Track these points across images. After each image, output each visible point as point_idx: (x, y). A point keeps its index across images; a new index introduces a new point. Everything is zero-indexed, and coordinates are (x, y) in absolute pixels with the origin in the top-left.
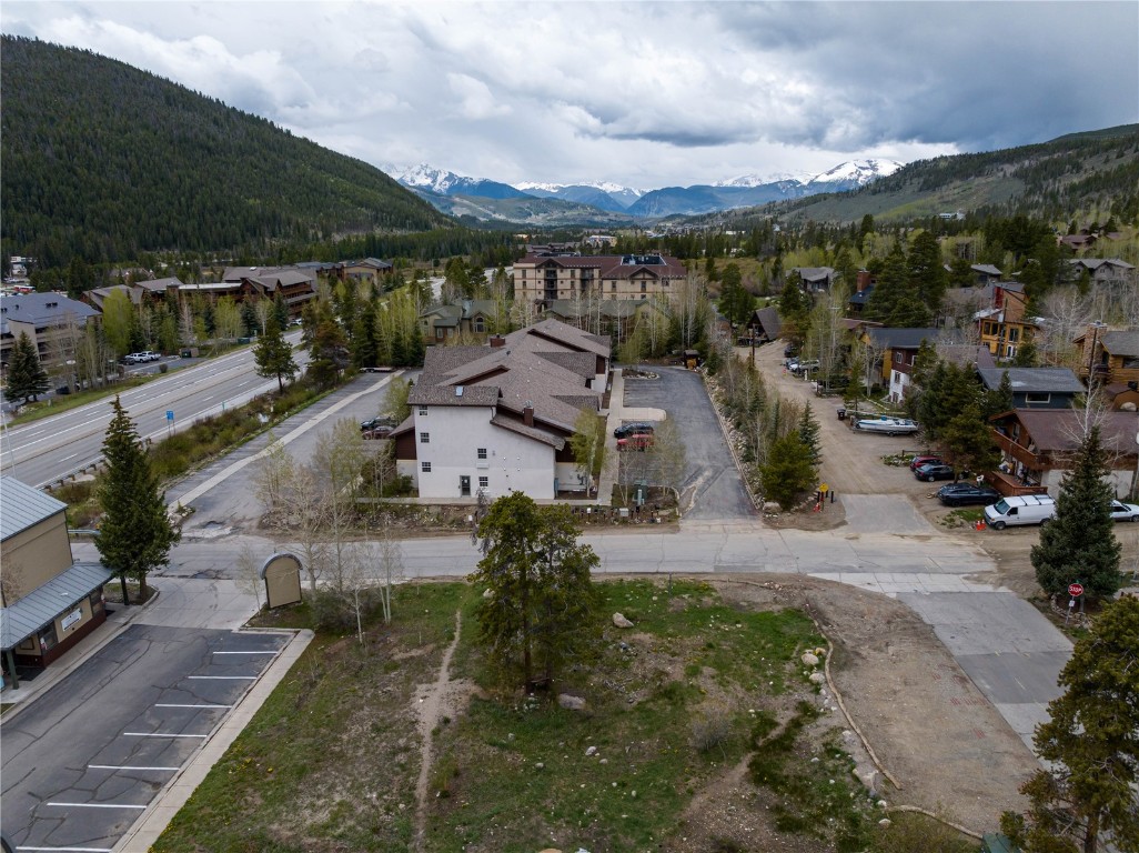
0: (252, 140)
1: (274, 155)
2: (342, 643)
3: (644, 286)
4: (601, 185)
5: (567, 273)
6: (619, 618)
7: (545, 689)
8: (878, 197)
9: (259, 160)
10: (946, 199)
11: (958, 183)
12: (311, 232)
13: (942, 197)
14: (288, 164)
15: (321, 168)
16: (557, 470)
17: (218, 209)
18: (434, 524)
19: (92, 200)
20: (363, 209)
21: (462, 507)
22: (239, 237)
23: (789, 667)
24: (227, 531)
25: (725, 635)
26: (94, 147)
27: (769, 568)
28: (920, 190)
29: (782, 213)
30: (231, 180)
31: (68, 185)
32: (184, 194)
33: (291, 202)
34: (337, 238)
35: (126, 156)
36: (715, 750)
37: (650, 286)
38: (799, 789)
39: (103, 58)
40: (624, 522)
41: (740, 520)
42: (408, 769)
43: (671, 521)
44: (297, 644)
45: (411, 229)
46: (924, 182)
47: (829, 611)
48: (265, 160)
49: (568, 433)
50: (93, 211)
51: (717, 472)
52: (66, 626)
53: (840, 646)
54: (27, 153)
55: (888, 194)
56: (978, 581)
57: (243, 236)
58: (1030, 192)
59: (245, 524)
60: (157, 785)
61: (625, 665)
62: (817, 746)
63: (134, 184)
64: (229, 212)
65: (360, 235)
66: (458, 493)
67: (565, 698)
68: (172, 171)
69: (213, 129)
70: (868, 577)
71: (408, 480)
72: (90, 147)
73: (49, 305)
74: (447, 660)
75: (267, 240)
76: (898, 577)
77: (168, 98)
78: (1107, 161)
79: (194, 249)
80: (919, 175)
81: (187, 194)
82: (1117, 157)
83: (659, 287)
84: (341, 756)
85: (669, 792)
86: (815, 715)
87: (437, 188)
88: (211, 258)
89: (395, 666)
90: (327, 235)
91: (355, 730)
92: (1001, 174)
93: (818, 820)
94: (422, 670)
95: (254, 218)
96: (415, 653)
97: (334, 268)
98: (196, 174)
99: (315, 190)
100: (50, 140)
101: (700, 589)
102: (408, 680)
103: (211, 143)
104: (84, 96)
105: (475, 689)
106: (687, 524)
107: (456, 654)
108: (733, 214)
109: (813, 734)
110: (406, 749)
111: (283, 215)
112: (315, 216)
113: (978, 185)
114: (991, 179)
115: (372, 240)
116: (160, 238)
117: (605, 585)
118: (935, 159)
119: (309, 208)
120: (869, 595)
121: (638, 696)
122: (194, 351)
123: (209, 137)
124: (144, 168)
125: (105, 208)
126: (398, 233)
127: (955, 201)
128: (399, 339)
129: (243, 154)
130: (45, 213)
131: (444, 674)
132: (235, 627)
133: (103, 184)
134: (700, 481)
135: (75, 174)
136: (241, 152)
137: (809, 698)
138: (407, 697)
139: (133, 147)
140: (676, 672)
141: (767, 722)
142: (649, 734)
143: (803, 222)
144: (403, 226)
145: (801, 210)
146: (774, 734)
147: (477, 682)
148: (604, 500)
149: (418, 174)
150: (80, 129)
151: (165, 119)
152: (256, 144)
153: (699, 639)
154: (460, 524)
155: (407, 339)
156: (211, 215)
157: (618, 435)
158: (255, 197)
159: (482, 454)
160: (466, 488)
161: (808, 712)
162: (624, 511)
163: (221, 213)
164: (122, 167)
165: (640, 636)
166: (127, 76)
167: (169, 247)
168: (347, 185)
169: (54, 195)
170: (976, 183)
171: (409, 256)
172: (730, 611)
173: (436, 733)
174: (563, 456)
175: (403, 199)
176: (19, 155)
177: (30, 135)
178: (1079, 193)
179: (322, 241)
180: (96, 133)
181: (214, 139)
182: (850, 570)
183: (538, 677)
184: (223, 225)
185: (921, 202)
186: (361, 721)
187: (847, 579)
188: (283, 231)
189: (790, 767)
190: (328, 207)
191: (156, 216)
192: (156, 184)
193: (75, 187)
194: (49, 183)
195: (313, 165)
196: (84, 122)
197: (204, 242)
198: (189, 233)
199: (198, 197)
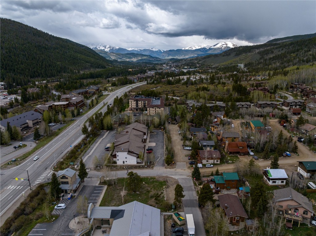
2: (111, 187)
3: (155, 109)
4: (152, 49)
5: (140, 102)
6: (144, 183)
7: (135, 191)
8: (224, 57)
9: (59, 51)
10: (241, 59)
11: (244, 54)
12: (75, 71)
13: (240, 58)
14: (67, 52)
15: (76, 52)
16: (137, 160)
17: (50, 65)
18: (119, 168)
19: (16, 65)
20: (88, 64)
21: (123, 166)
23: (162, 188)
24: (89, 170)
25: (156, 184)
26: (16, 49)
27: (163, 175)
28: (235, 56)
29: (200, 61)
30: (52, 57)
31: (10, 61)
32: (40, 62)
33: (69, 62)
34: (82, 72)
35: (24, 52)
36: (152, 197)
37: (157, 109)
38: (159, 201)
40: (146, 168)
41: (162, 167)
42: (121, 200)
43: (153, 167)
44: (106, 187)
46: (236, 54)
47: (168, 181)
48: (61, 51)
49: (139, 154)
50: (17, 68)
51: (161, 158)
53: (168, 185)
55: (227, 56)
56: (188, 176)
57: (57, 73)
58: (261, 59)
59: (92, 169)
60: (96, 203)
61: (144, 188)
62: (162, 196)
63: (27, 60)
64: (52, 66)
65: (87, 72)
66: (123, 163)
67: (137, 192)
68: (37, 55)
69: (47, 43)
70: (175, 176)
71: (115, 161)
72: (15, 50)
73: (32, 114)
74: (124, 188)
75: (63, 74)
76: (179, 176)
77: (34, 34)
78: (279, 51)
79: (44, 78)
80: (235, 51)
81: (41, 62)
82: (282, 50)
83: (158, 109)
84: (114, 199)
85: (147, 201)
86: (163, 193)
87: (106, 50)
88: (49, 80)
89: (118, 189)
90: (79, 72)
91: (115, 197)
92: (255, 52)
93: (160, 203)
94: (121, 190)
95: (59, 68)
96: (120, 188)
98: (43, 56)
99: (75, 59)
100: (4, 48)
101: (154, 178)
102: (120, 191)
103: (47, 47)
104: (11, 34)
105: (127, 192)
106: (154, 168)
107: (125, 188)
108: (187, 60)
109: (162, 195)
110: (121, 198)
111: (67, 66)
112: (75, 66)
113: (249, 55)
114: (252, 54)
115: (91, 73)
116: (35, 75)
117: (143, 178)
118: (239, 47)
119: (73, 64)
120: (174, 179)
121: (145, 192)
122: (63, 122)
124: (29, 55)
125: (20, 67)
126: (97, 70)
127: (243, 59)
128: (108, 125)
129: (55, 49)
131: (124, 190)
132: (97, 185)
133: (19, 60)
134: (158, 160)
135: (11, 58)
137: (163, 191)
138: (120, 193)
139: (26, 49)
140: (149, 189)
141: (158, 194)
142: (145, 196)
143: (205, 64)
144: (98, 68)
145: (204, 60)
146: (158, 195)
147: (127, 191)
148: (143, 164)
149: (101, 46)
150: (11, 45)
151: (33, 40)
152: (58, 46)
153: (153, 185)
154: (123, 168)
155: (109, 125)
156: (48, 68)
157: (147, 150)
158: (59, 61)
159: (126, 158)
160: (124, 162)
161: (162, 193)
162: (146, 166)
163: (50, 67)
164: (23, 55)
165: (146, 185)
166: (22, 28)
167: (37, 77)
168: (83, 56)
169: (6, 64)
170: (249, 54)
171: (101, 77)
172: (157, 181)
173: (124, 196)
174: (138, 158)
175: (98, 59)
178: (271, 60)
179: (77, 73)
180: (16, 46)
181: (47, 46)
182: (173, 175)
183: (134, 190)
184: (51, 70)
185: (234, 60)
186: (115, 196)
187: (173, 176)
188: (67, 71)
189: (159, 198)
190: (78, 63)
191: (34, 69)
192: (33, 59)
193: (12, 62)
194: (5, 61)
195: (74, 51)
196: (12, 42)
197: (47, 75)
198: (43, 73)
199: (44, 63)
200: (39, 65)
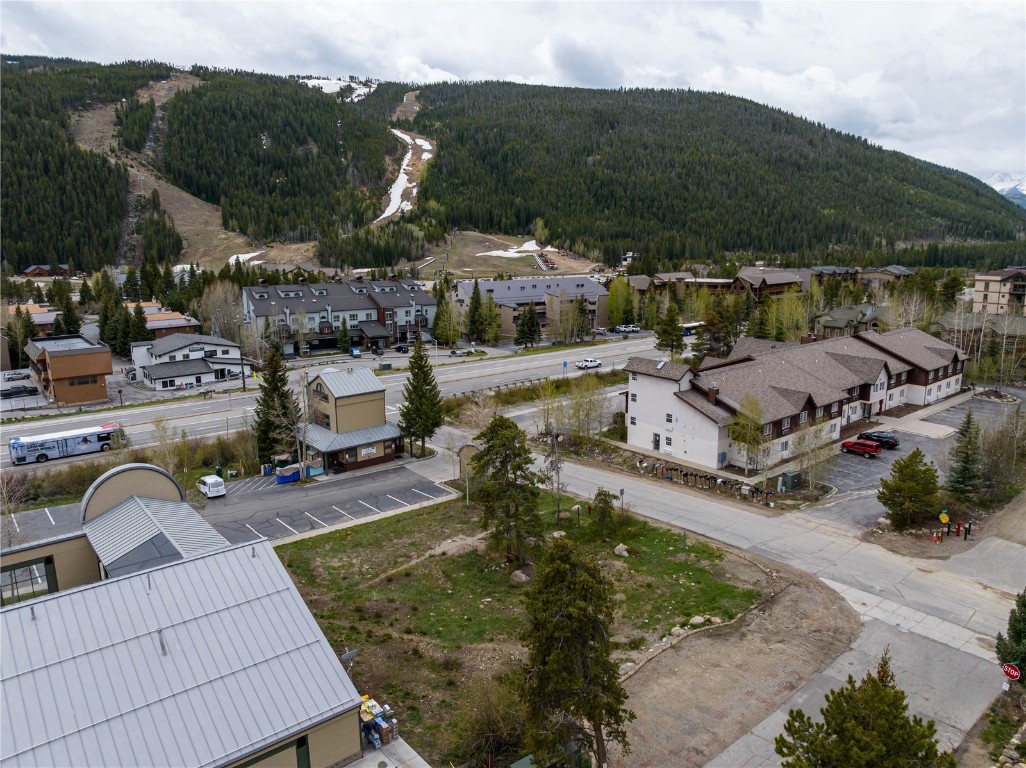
0: (841, 157)
1: (859, 169)
9: (842, 175)
12: (877, 239)
14: (870, 177)
15: (903, 181)
17: (794, 217)
19: (695, 210)
20: (939, 220)
21: (653, 459)
22: (806, 243)
25: (674, 585)
26: (706, 169)
30: (812, 193)
31: (680, 199)
32: (767, 205)
33: (864, 212)
34: (901, 245)
35: (729, 175)
39: (734, 97)
44: (447, 498)
45: (989, 239)
48: (849, 174)
50: (693, 219)
52: (364, 453)
54: (659, 175)
57: (810, 242)
63: (729, 198)
64: (803, 221)
68: (762, 186)
69: (807, 149)
70: (873, 599)
72: (703, 169)
73: (578, 286)
77: (774, 125)
79: (765, 251)
81: (771, 206)
86: (636, 648)
90: (891, 243)
95: (825, 227)
97: (847, 272)
98: (782, 188)
99: (891, 201)
100: (677, 165)
103: (802, 162)
104: (710, 129)
111: (853, 225)
112: (885, 225)
115: (934, 250)
116: (739, 242)
119: (880, 218)
123: (801, 156)
124: (741, 184)
125: (703, 216)
126: (971, 242)
129: (828, 170)
130: (659, 220)
132: (437, 482)
133: (706, 198)
135: (688, 190)
136: (828, 168)
139: (736, 167)
144: (980, 236)
148: (755, 480)
150: (700, 155)
151: (768, 144)
152: (843, 160)
156: (787, 223)
158: (831, 207)
159: (669, 418)
160: (656, 444)
161: (635, 645)
163: (796, 222)
164: (723, 184)
167: (745, 249)
168: (927, 195)
169: (669, 207)
175: (989, 209)
176: (652, 178)
177: (664, 161)
179: (884, 248)
180: (711, 158)
181: (805, 158)
184: (794, 232)
188: (849, 238)
190: (901, 216)
191: (741, 223)
192: (747, 196)
193: (685, 201)
194: (667, 198)
195: (896, 178)
196: (704, 150)
197: (774, 246)
198: (764, 238)
199: (779, 208)
200: (762, 213)
